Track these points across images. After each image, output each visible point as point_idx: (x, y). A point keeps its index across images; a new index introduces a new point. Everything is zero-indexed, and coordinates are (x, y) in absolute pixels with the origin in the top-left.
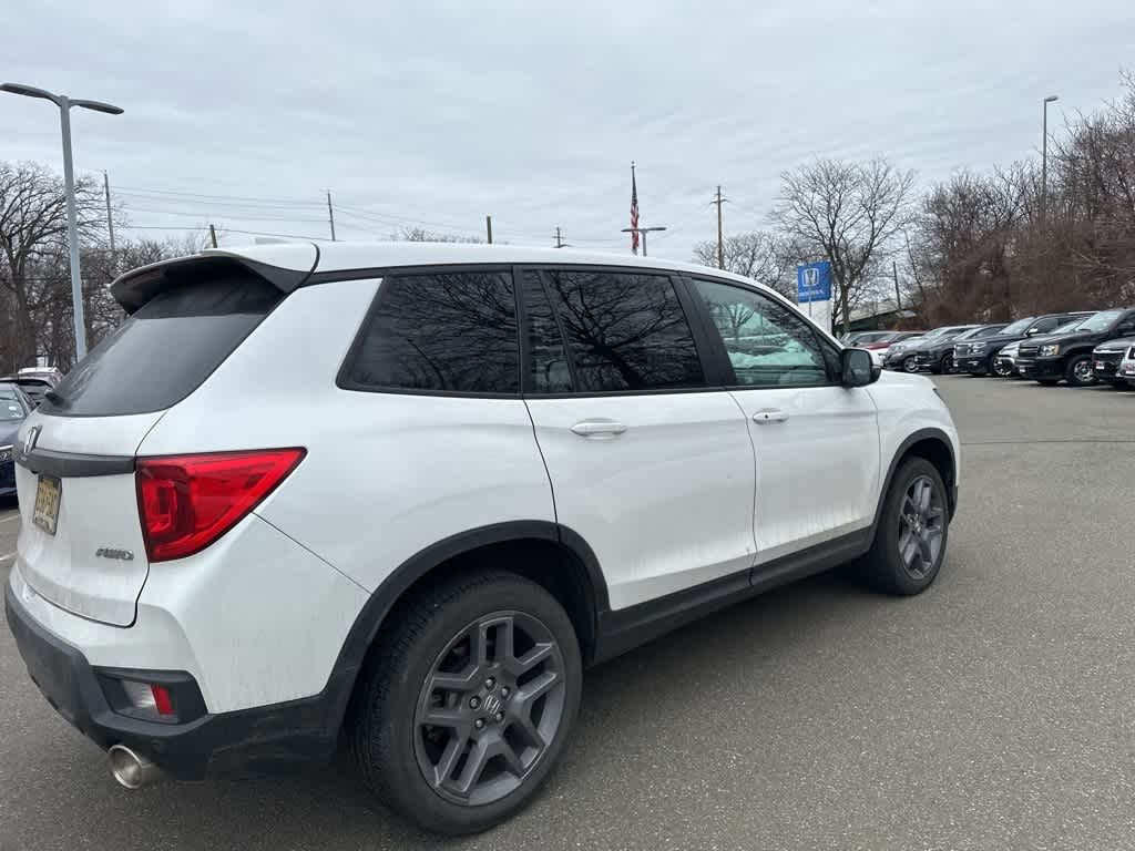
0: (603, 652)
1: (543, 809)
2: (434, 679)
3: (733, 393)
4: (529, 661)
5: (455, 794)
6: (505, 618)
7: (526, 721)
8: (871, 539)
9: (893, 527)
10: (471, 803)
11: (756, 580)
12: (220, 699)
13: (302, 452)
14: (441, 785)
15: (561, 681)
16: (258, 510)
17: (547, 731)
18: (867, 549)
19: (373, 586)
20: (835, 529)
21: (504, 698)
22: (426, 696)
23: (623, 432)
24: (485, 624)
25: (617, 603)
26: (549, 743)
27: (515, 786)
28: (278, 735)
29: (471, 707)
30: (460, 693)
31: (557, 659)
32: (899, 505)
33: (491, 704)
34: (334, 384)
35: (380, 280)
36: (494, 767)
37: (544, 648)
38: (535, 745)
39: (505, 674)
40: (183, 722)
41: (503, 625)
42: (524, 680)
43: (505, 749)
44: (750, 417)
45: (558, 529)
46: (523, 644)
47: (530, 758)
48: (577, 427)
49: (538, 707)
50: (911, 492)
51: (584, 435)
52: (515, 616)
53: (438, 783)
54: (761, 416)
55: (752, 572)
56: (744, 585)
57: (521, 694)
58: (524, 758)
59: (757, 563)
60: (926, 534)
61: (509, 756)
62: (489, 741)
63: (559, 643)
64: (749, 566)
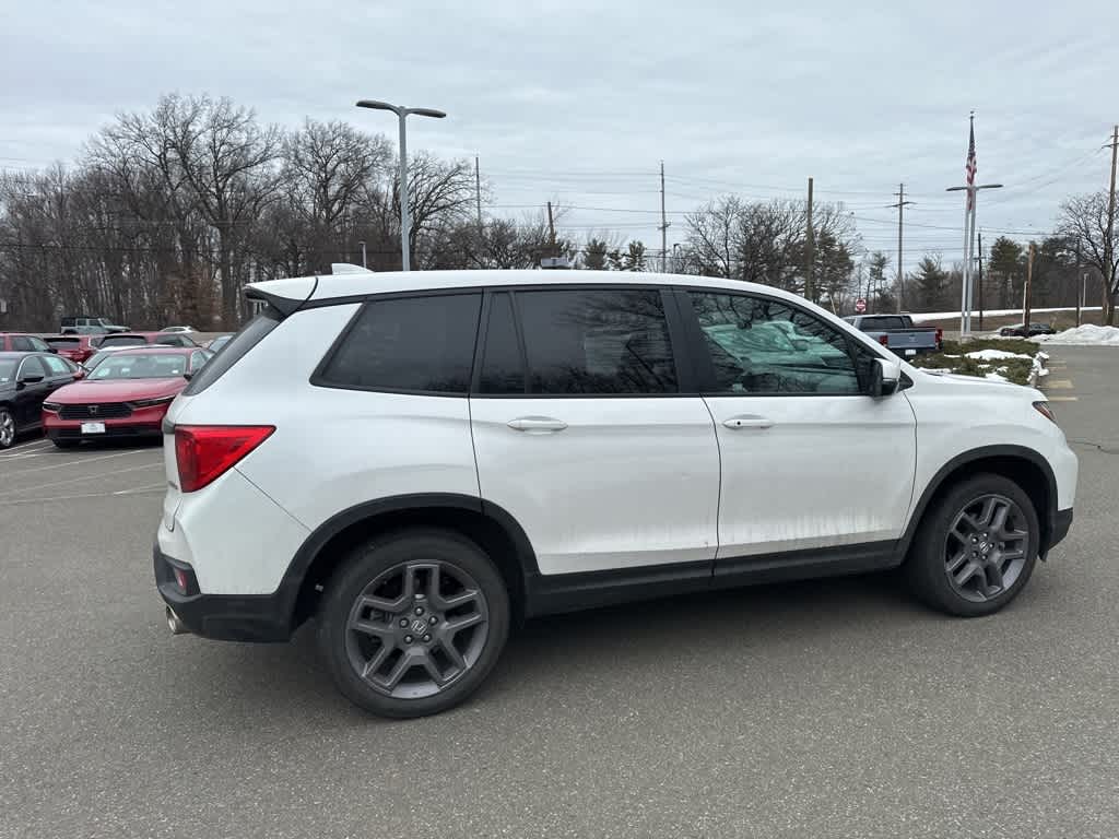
0: (530, 610)
1: (460, 715)
2: (365, 600)
3: (706, 399)
4: (455, 601)
5: (382, 686)
6: (433, 565)
7: (448, 645)
8: (902, 550)
9: (935, 543)
10: (393, 695)
11: (719, 572)
12: (209, 585)
13: (273, 429)
14: (367, 676)
15: (483, 622)
16: (237, 466)
17: (470, 661)
18: (898, 562)
19: (313, 528)
20: (839, 537)
21: (433, 624)
22: (357, 609)
23: (562, 429)
24: (412, 567)
25: (546, 568)
26: (469, 667)
27: (433, 693)
28: (250, 616)
29: (401, 626)
30: (394, 614)
31: (481, 603)
32: (950, 522)
33: (418, 626)
34: (310, 385)
35: (360, 304)
36: (416, 675)
37: (472, 594)
38: (457, 665)
39: (432, 607)
40: (189, 595)
41: (429, 570)
42: (451, 614)
43: (426, 662)
44: (718, 422)
45: (482, 503)
46: (451, 585)
47: (451, 676)
48: (516, 423)
49: (463, 639)
50: (977, 509)
51: (521, 429)
52: (441, 565)
53: (363, 675)
54: (733, 422)
55: (715, 563)
56: (707, 573)
57: (447, 623)
58: (446, 674)
59: (720, 556)
60: (997, 557)
61: (433, 669)
62: (416, 654)
63: (484, 591)
64: (711, 557)
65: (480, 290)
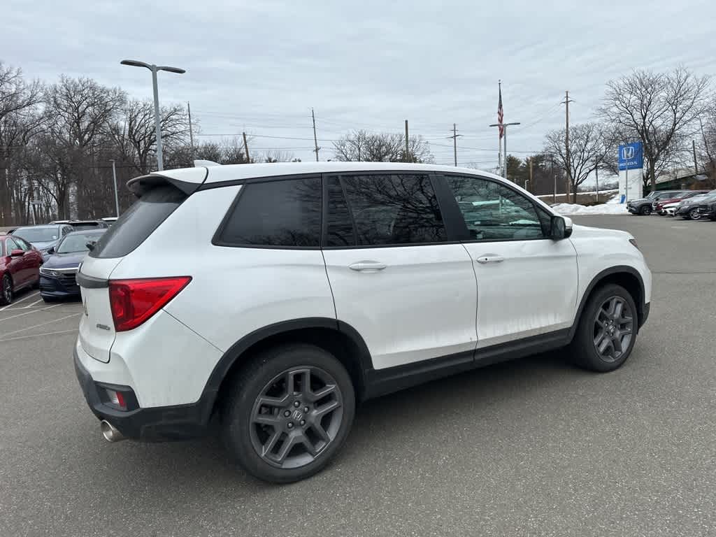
0: (367, 395)
1: (327, 475)
2: (262, 399)
3: (465, 245)
4: (321, 394)
5: (276, 462)
6: (306, 370)
7: (318, 426)
8: (572, 335)
9: (589, 328)
10: (283, 467)
11: (478, 357)
12: (147, 400)
13: (190, 278)
14: (265, 455)
15: (340, 406)
16: (165, 308)
17: (332, 433)
18: (568, 342)
19: (225, 349)
20: (541, 328)
21: (306, 413)
22: (256, 408)
23: (383, 268)
24: (292, 372)
25: (378, 365)
26: (332, 440)
27: (310, 461)
28: (177, 421)
29: (285, 416)
30: (279, 408)
31: (338, 395)
32: (595, 314)
33: (297, 415)
34: (212, 245)
35: (240, 186)
36: (298, 450)
37: (331, 388)
38: (323, 440)
39: (306, 401)
40: (129, 410)
41: (303, 374)
42: (320, 402)
43: (304, 440)
44: (474, 259)
45: (338, 323)
46: (317, 383)
47: (321, 447)
48: (354, 266)
49: (326, 420)
50: (606, 306)
51: (358, 270)
52: (311, 370)
53: (263, 455)
54: (483, 259)
55: (475, 352)
56: (470, 359)
57: (316, 411)
58: (316, 446)
59: (478, 347)
60: (618, 333)
61: (308, 444)
62: (296, 435)
63: (340, 386)
64: (473, 348)
65: (320, 175)
